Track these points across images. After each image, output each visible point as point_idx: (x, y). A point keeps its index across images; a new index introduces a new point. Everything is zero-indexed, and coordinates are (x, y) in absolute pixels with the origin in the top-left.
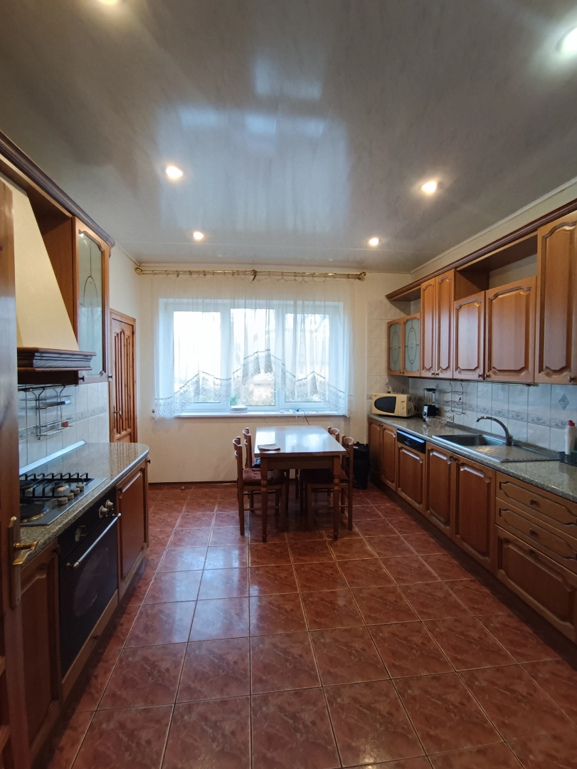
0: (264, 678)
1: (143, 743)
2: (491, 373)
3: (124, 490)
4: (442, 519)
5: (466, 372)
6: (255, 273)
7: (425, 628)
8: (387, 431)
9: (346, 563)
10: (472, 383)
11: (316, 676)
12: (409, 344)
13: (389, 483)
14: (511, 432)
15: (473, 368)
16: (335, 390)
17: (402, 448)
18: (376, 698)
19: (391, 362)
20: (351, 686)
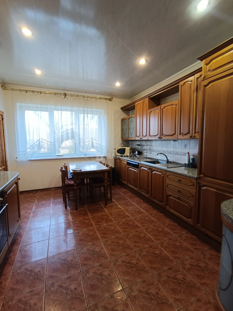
0: (86, 263)
1: (32, 305)
2: (163, 136)
3: (8, 193)
4: (145, 192)
5: (153, 137)
6: (65, 95)
7: (144, 231)
8: (122, 162)
9: (112, 213)
10: (154, 142)
11: (107, 257)
12: (130, 127)
13: (124, 182)
14: (168, 159)
15: (156, 135)
16: (101, 146)
17: (129, 167)
18: (131, 259)
19: (123, 134)
20: (121, 257)
